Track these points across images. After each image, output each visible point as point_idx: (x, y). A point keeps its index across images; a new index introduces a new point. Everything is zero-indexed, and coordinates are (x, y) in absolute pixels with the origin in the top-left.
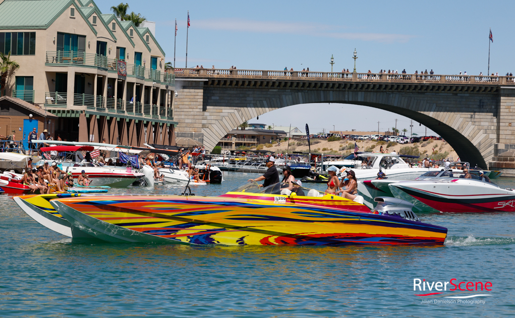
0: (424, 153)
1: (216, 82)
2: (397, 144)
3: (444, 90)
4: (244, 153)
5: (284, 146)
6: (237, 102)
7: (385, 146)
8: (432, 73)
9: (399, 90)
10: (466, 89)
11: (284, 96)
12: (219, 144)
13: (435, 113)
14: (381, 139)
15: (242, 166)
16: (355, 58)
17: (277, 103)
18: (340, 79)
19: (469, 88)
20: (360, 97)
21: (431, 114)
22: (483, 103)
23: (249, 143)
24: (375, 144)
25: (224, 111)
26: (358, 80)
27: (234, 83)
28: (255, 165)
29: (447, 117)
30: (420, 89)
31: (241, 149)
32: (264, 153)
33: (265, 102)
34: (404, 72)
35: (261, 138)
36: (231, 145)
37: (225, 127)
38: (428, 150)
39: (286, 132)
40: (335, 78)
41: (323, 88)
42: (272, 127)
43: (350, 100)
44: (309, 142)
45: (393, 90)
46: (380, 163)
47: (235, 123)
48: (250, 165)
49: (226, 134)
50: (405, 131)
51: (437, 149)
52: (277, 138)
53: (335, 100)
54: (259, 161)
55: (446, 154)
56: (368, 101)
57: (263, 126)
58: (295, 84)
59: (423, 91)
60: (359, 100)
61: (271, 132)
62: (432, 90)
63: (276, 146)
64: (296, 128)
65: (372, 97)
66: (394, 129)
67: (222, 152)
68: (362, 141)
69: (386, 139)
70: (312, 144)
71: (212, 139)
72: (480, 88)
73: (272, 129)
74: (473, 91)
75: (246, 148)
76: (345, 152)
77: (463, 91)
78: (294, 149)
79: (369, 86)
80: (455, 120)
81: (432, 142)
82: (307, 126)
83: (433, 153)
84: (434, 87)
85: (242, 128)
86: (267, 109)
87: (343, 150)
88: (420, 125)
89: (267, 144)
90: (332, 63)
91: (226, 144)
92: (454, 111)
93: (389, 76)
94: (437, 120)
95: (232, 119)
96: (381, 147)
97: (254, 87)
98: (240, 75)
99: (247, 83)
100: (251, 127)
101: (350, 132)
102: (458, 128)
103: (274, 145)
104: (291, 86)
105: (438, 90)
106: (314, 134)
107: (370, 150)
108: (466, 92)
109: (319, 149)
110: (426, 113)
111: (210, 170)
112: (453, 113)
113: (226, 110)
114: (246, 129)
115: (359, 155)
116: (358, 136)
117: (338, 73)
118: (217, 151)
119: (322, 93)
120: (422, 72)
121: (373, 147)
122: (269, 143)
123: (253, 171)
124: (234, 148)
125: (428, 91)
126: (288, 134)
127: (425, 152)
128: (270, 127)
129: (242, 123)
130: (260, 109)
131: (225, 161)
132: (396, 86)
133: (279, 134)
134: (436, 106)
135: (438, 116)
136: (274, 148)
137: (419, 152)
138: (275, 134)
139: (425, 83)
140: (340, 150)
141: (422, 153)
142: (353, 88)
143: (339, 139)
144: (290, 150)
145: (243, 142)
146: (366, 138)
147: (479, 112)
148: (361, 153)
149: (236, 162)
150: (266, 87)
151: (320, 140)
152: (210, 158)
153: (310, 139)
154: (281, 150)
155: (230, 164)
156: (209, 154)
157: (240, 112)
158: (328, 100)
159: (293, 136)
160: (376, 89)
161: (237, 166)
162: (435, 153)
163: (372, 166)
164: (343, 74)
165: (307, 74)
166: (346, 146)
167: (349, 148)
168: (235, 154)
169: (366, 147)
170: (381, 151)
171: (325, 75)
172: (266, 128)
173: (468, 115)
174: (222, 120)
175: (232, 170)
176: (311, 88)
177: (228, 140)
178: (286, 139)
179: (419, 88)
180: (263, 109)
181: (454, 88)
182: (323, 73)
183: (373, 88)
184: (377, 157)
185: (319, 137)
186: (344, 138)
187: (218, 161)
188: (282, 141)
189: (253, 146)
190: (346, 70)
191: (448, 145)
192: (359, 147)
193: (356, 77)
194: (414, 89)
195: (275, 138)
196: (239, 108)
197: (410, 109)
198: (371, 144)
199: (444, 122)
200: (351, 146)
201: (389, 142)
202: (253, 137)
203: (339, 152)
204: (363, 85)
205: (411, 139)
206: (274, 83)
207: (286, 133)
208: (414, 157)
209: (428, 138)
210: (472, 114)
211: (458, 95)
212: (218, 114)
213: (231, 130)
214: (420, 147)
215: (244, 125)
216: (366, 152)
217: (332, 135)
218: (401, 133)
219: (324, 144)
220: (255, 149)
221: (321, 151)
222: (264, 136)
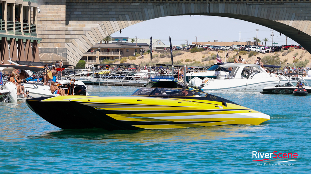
0: (285, 62)
2: (258, 54)
4: (108, 67)
5: (147, 58)
11: (146, 10)
12: (83, 58)
13: (295, 21)
14: (243, 49)
15: (106, 79)
17: (139, 16)
20: (221, 8)
21: (291, 23)
23: (113, 57)
25: (86, 25)
28: (119, 78)
29: (306, 26)
31: (105, 63)
32: (128, 66)
33: (127, 16)
35: (125, 51)
36: (95, 59)
37: (88, 42)
38: (289, 59)
42: (135, 40)
43: (211, 11)
44: (172, 54)
46: (242, 73)
47: (98, 38)
48: (114, 78)
49: (89, 48)
50: (266, 40)
51: (298, 57)
52: (140, 51)
53: (196, 12)
54: (123, 74)
56: (229, 12)
57: (126, 39)
60: (220, 11)
61: (135, 45)
64: (159, 41)
65: (233, 9)
66: (255, 39)
67: (86, 66)
68: (224, 52)
69: (247, 49)
70: (175, 56)
71: (75, 54)
73: (135, 42)
75: (110, 61)
76: (207, 62)
78: (158, 61)
81: (292, 51)
83: (294, 62)
85: (105, 42)
86: (129, 22)
87: (205, 60)
88: (280, 35)
89: (130, 57)
91: (90, 58)
95: (95, 33)
100: (115, 40)
101: (212, 43)
103: (137, 58)
106: (177, 46)
109: (182, 61)
111: (74, 85)
113: (89, 25)
114: (110, 42)
115: (221, 66)
116: (220, 47)
118: (81, 66)
119: (183, 5)
122: (133, 55)
123: (117, 85)
124: (98, 62)
128: (133, 40)
129: (105, 37)
130: (122, 22)
131: (90, 75)
133: (142, 47)
134: (296, 15)
136: (137, 61)
137: (280, 61)
138: (138, 47)
140: (203, 61)
141: (283, 61)
142: (213, 0)
143: (201, 50)
144: (154, 62)
145: (107, 55)
146: (228, 48)
148: (223, 64)
149: (100, 76)
150: (128, 2)
151: (182, 52)
152: (74, 73)
153: (172, 50)
154: (144, 62)
155: (95, 77)
156: (73, 68)
157: (103, 27)
159: (157, 48)
161: (101, 80)
163: (234, 76)
166: (209, 57)
167: (211, 58)
168: (99, 67)
172: (130, 41)
174: (85, 35)
175: (97, 84)
176: (173, 1)
178: (149, 51)
180: (126, 21)
184: (239, 67)
185: (181, 49)
187: (82, 75)
188: (145, 53)
189: (117, 59)
192: (221, 58)
195: (138, 50)
196: (102, 22)
197: (270, 19)
198: (232, 54)
199: (304, 31)
200: (214, 56)
201: (250, 52)
202: (117, 50)
203: (202, 63)
205: (272, 48)
209: (289, 47)
212: (81, 29)
213: (94, 44)
214: (281, 56)
215: (107, 39)
216: (228, 63)
217: (195, 46)
218: (262, 43)
219: (187, 55)
220: (119, 63)
221: (184, 63)
222: (127, 49)
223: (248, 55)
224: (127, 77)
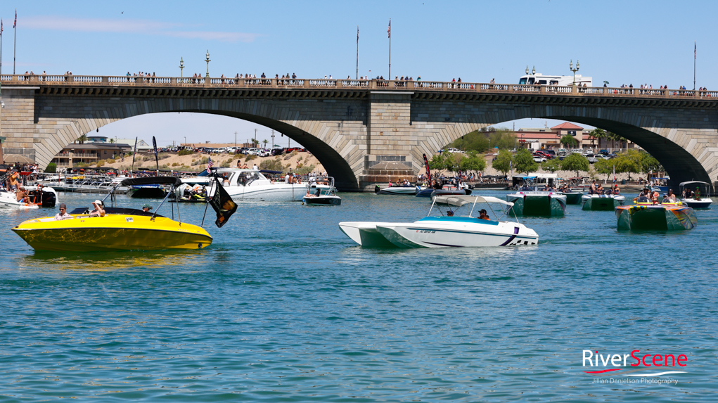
0: (287, 167)
1: (49, 90)
2: (256, 158)
3: (308, 96)
4: (81, 171)
5: (128, 161)
6: (73, 112)
7: (243, 160)
8: (294, 77)
9: (258, 96)
10: (332, 94)
11: (127, 105)
12: (54, 160)
13: (299, 121)
14: (239, 152)
15: (80, 185)
16: (208, 61)
17: (119, 113)
18: (192, 85)
19: (335, 93)
20: (214, 105)
21: (294, 123)
22: (352, 110)
23: (88, 159)
24: (232, 158)
25: (58, 123)
26: (211, 86)
27: (70, 91)
28: (95, 184)
29: (312, 126)
30: (282, 96)
31: (80, 166)
32: (107, 170)
33: (105, 113)
34: (263, 76)
35: (102, 152)
36: (68, 162)
37: (60, 142)
38: (292, 164)
39: (130, 145)
40: (186, 84)
41: (172, 96)
42: (114, 140)
43: (203, 108)
44: (156, 157)
45: (251, 96)
46: (238, 180)
47: (71, 137)
48: (90, 184)
49: (61, 149)
50: (265, 142)
51: (302, 162)
52: (121, 153)
53: (185, 109)
54: (101, 180)
55: (312, 167)
56: (223, 109)
57: (104, 139)
58: (140, 92)
59: (284, 96)
60: (213, 109)
61: (114, 146)
62: (295, 96)
63: (119, 162)
64: (144, 142)
65: (228, 105)
66: (253, 140)
67: (58, 170)
68: (217, 155)
69: (244, 152)
70: (160, 159)
71: (45, 155)
72: (348, 93)
73: (115, 143)
74: (340, 96)
75: (85, 164)
76: (198, 167)
77: (330, 96)
78: (140, 165)
79: (224, 92)
80: (321, 130)
81: (296, 154)
82: (154, 138)
83: (297, 167)
84: (297, 93)
85: (80, 142)
86: (108, 120)
87: (196, 165)
88: (282, 136)
89: (109, 159)
90: (182, 67)
91: (62, 161)
92: (320, 120)
93: (247, 81)
94: (301, 130)
95: (68, 132)
96: (239, 161)
97: (93, 95)
98: (76, 82)
99: (84, 91)
100: (91, 140)
101: (203, 144)
102: (325, 138)
103: (117, 161)
104: (135, 93)
105: (301, 96)
106: (163, 147)
107: (226, 165)
108: (333, 98)
109: (169, 164)
110: (288, 122)
111: (42, 191)
112: (318, 122)
113: (61, 122)
114: (85, 142)
115: (214, 171)
116: (212, 149)
117: (188, 78)
118: (51, 169)
119: (171, 100)
120: (283, 76)
121: (230, 161)
122: (112, 158)
123: (93, 192)
124: (71, 165)
125: (291, 96)
126: (133, 148)
127: (289, 165)
128: (112, 140)
129: (79, 136)
130: (100, 120)
131: (61, 180)
132: (254, 93)
133: (122, 148)
134: (300, 114)
135: (302, 125)
136: (116, 164)
137: (281, 166)
138: (118, 148)
139: (286, 88)
140: (192, 165)
141: (285, 166)
142: (205, 95)
143: (191, 153)
144: (136, 166)
145: (81, 157)
146: (221, 151)
147: (348, 120)
148: (216, 168)
149: (74, 181)
150: (107, 95)
151: (169, 155)
152: (43, 178)
153: (157, 153)
154: (125, 166)
155: (67, 183)
156: (42, 173)
157: (77, 125)
158: (178, 109)
159: (139, 150)
160: (231, 96)
161: (75, 186)
162: (299, 167)
164: (194, 80)
165: (153, 79)
166: (200, 161)
168: (72, 171)
169: (222, 161)
170: (238, 165)
171: (174, 81)
172: (108, 141)
173: (335, 123)
174: (56, 133)
175: (69, 191)
176: (158, 96)
177: (64, 155)
178: (130, 154)
179: (280, 94)
180: (104, 119)
181: (319, 94)
182: (171, 79)
183: (228, 95)
184: (235, 173)
185: (168, 151)
186: (197, 151)
187: (52, 181)
188: (126, 156)
189: (93, 162)
190: (198, 75)
191: (314, 158)
192: (214, 162)
193: (209, 82)
194: (275, 95)
195: (118, 152)
196: (76, 120)
198: (228, 157)
199: (309, 132)
200: (205, 160)
201: (248, 155)
202: (93, 152)
203: (192, 167)
204: (217, 92)
205: (272, 151)
206: (116, 90)
207: (130, 147)
208: (276, 173)
209: (292, 149)
210: (340, 122)
211: (324, 101)
212: (51, 126)
213: (67, 144)
214: (283, 161)
215: (83, 138)
216: (222, 167)
217: (183, 148)
218: (261, 145)
219: (174, 158)
220: (95, 166)
221: (170, 167)
222: (105, 150)
223: (244, 159)
224: (105, 182)
